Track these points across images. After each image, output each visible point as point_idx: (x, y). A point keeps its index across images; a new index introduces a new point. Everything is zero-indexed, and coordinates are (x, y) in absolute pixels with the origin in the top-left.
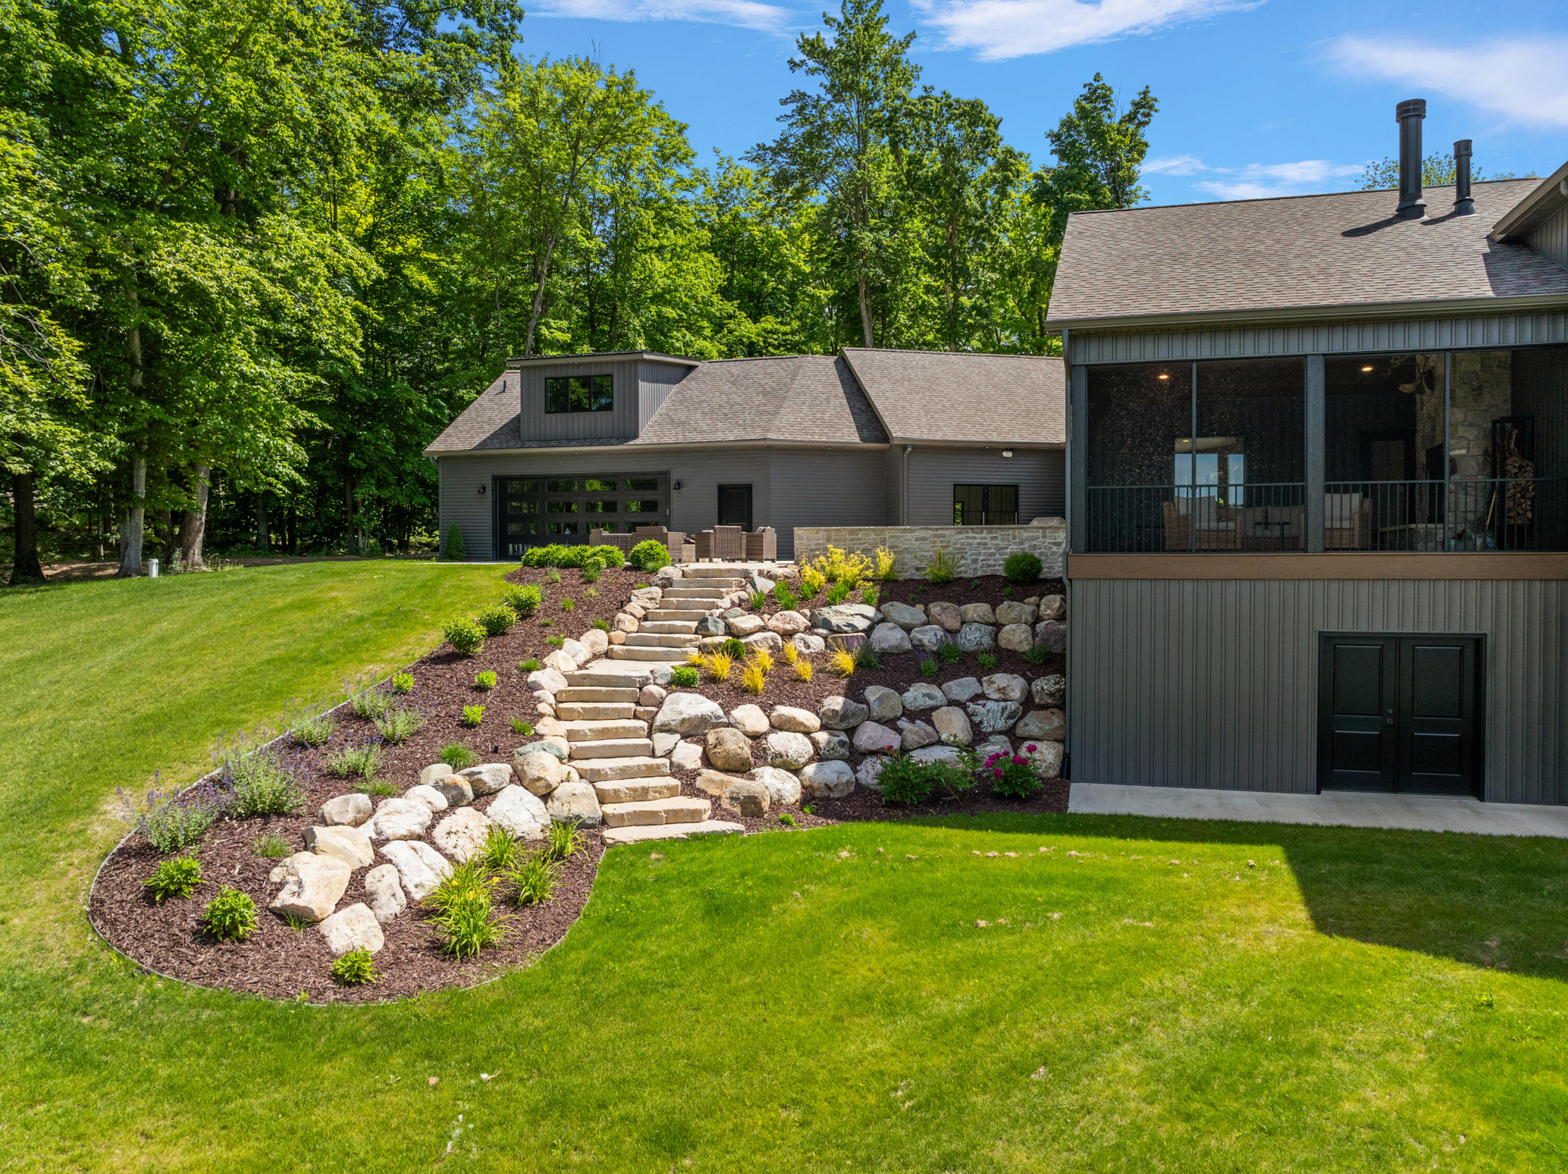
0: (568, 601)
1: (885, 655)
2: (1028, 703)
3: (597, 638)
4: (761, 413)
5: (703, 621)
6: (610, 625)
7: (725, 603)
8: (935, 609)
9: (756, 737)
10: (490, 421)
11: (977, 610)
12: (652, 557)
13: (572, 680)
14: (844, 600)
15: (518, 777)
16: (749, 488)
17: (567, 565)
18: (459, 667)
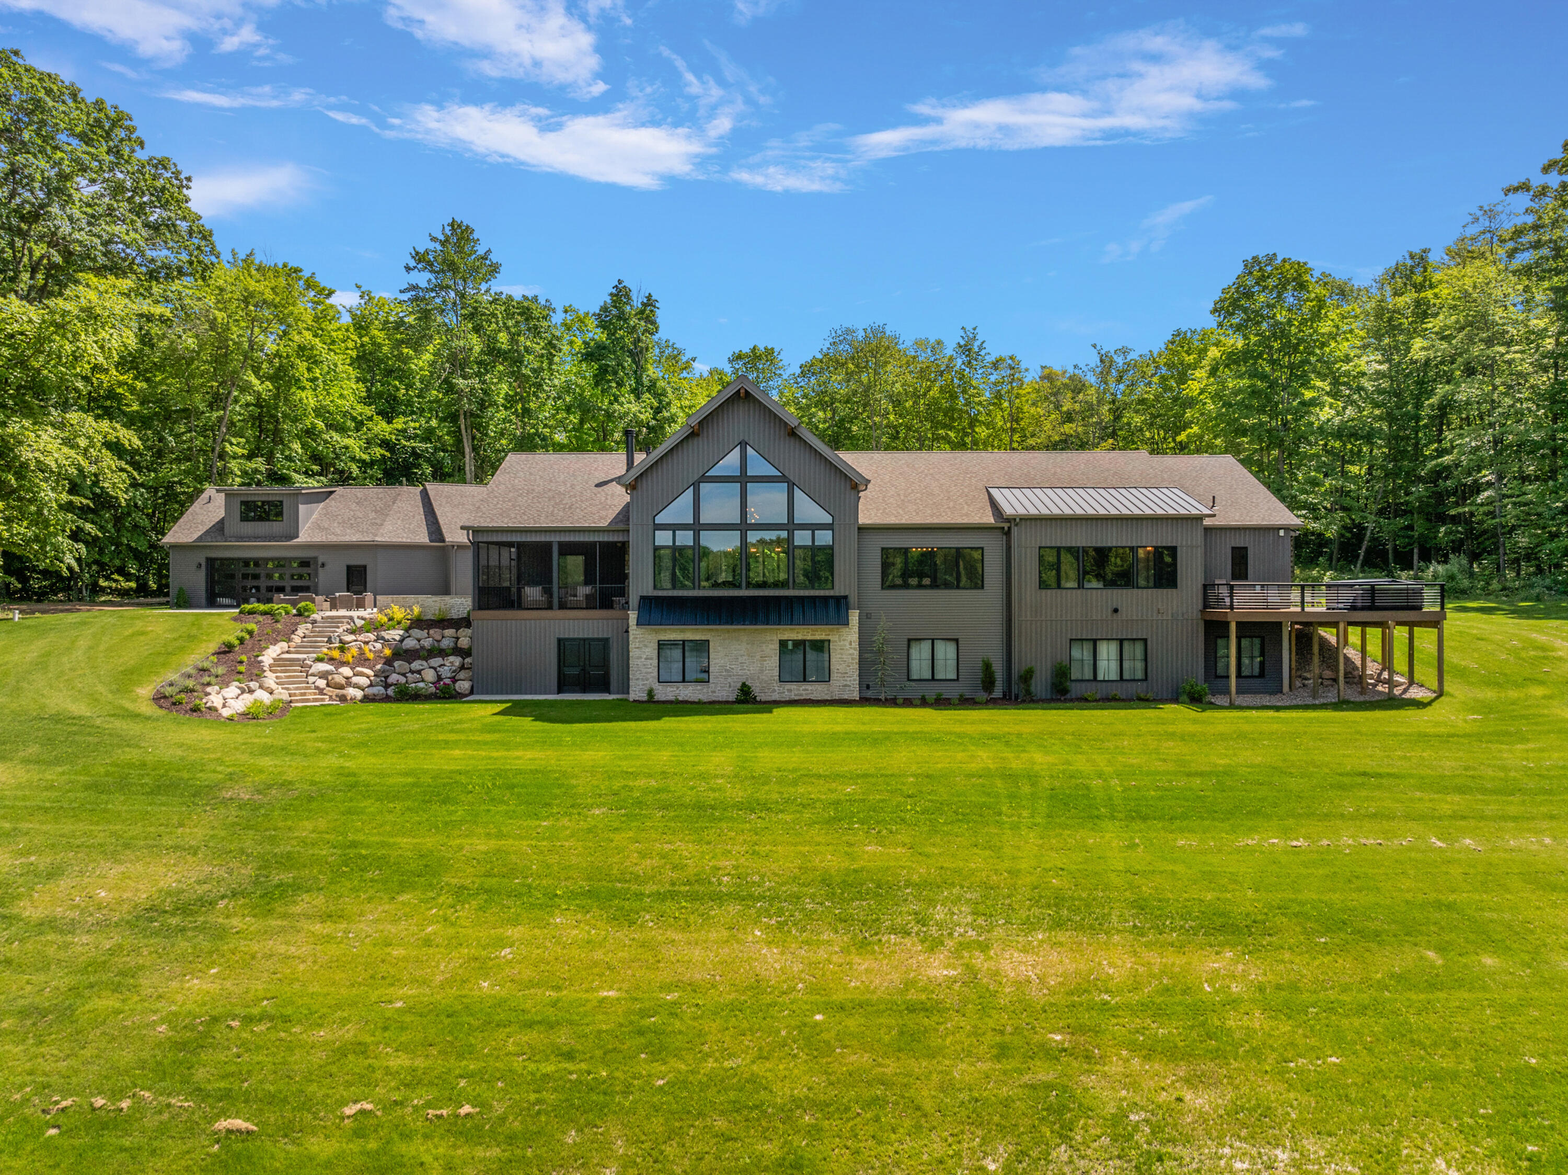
0: (269, 630)
1: (406, 651)
2: (462, 667)
3: (284, 645)
4: (373, 524)
5: (330, 638)
6: (289, 640)
7: (341, 630)
8: (432, 632)
9: (347, 678)
10: (202, 523)
11: (450, 632)
12: (306, 610)
13: (275, 660)
14: (394, 628)
15: (261, 687)
16: (365, 567)
17: (265, 613)
18: (230, 656)
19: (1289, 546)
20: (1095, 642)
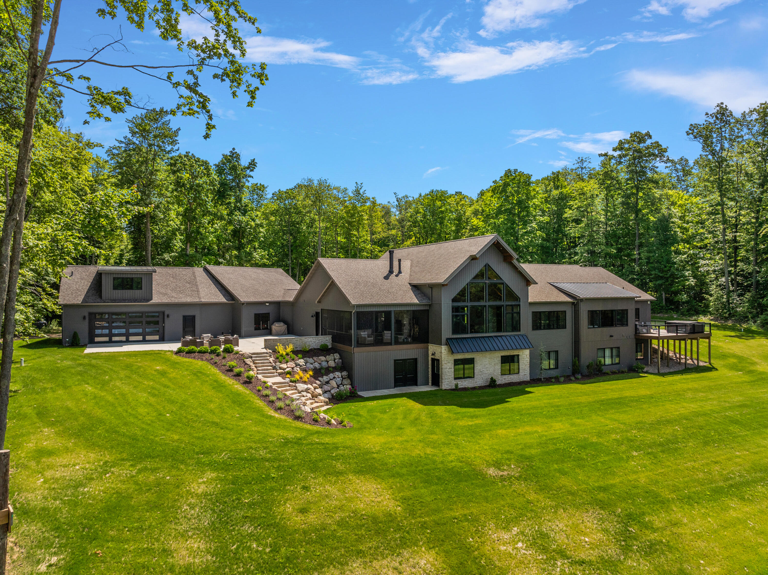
2: (342, 378)
5: (275, 367)
7: (271, 361)
8: (315, 359)
11: (321, 358)
16: (194, 317)
19: (649, 308)
20: (604, 349)
